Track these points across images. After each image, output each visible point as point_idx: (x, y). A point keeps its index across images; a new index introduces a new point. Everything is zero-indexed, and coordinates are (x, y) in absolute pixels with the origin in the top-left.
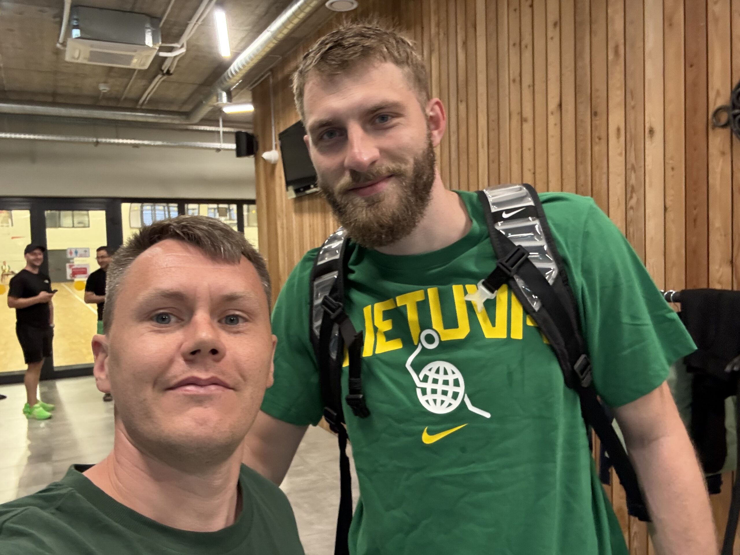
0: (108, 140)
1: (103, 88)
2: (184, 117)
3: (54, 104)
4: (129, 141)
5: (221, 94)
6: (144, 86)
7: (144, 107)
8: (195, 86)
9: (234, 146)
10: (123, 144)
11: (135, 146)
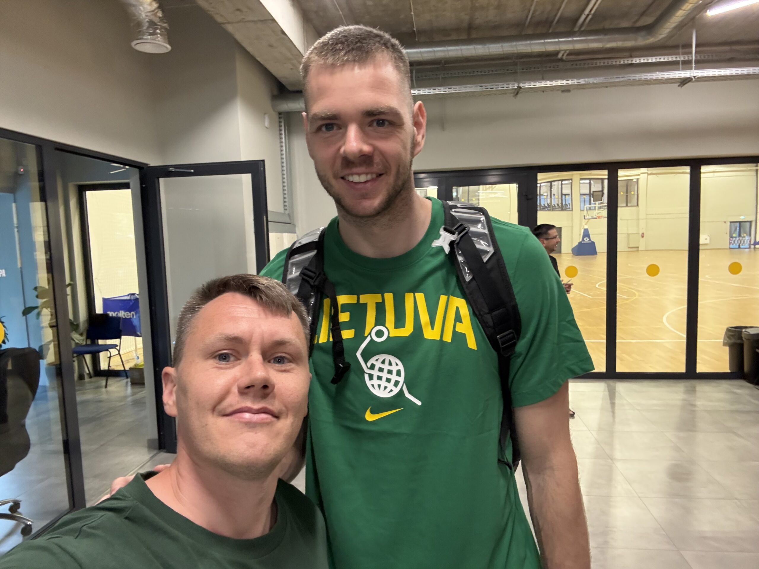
0: (533, 85)
2: (643, 33)
3: (469, 41)
4: (559, 83)
7: (583, 29)
10: (552, 88)
11: (566, 90)
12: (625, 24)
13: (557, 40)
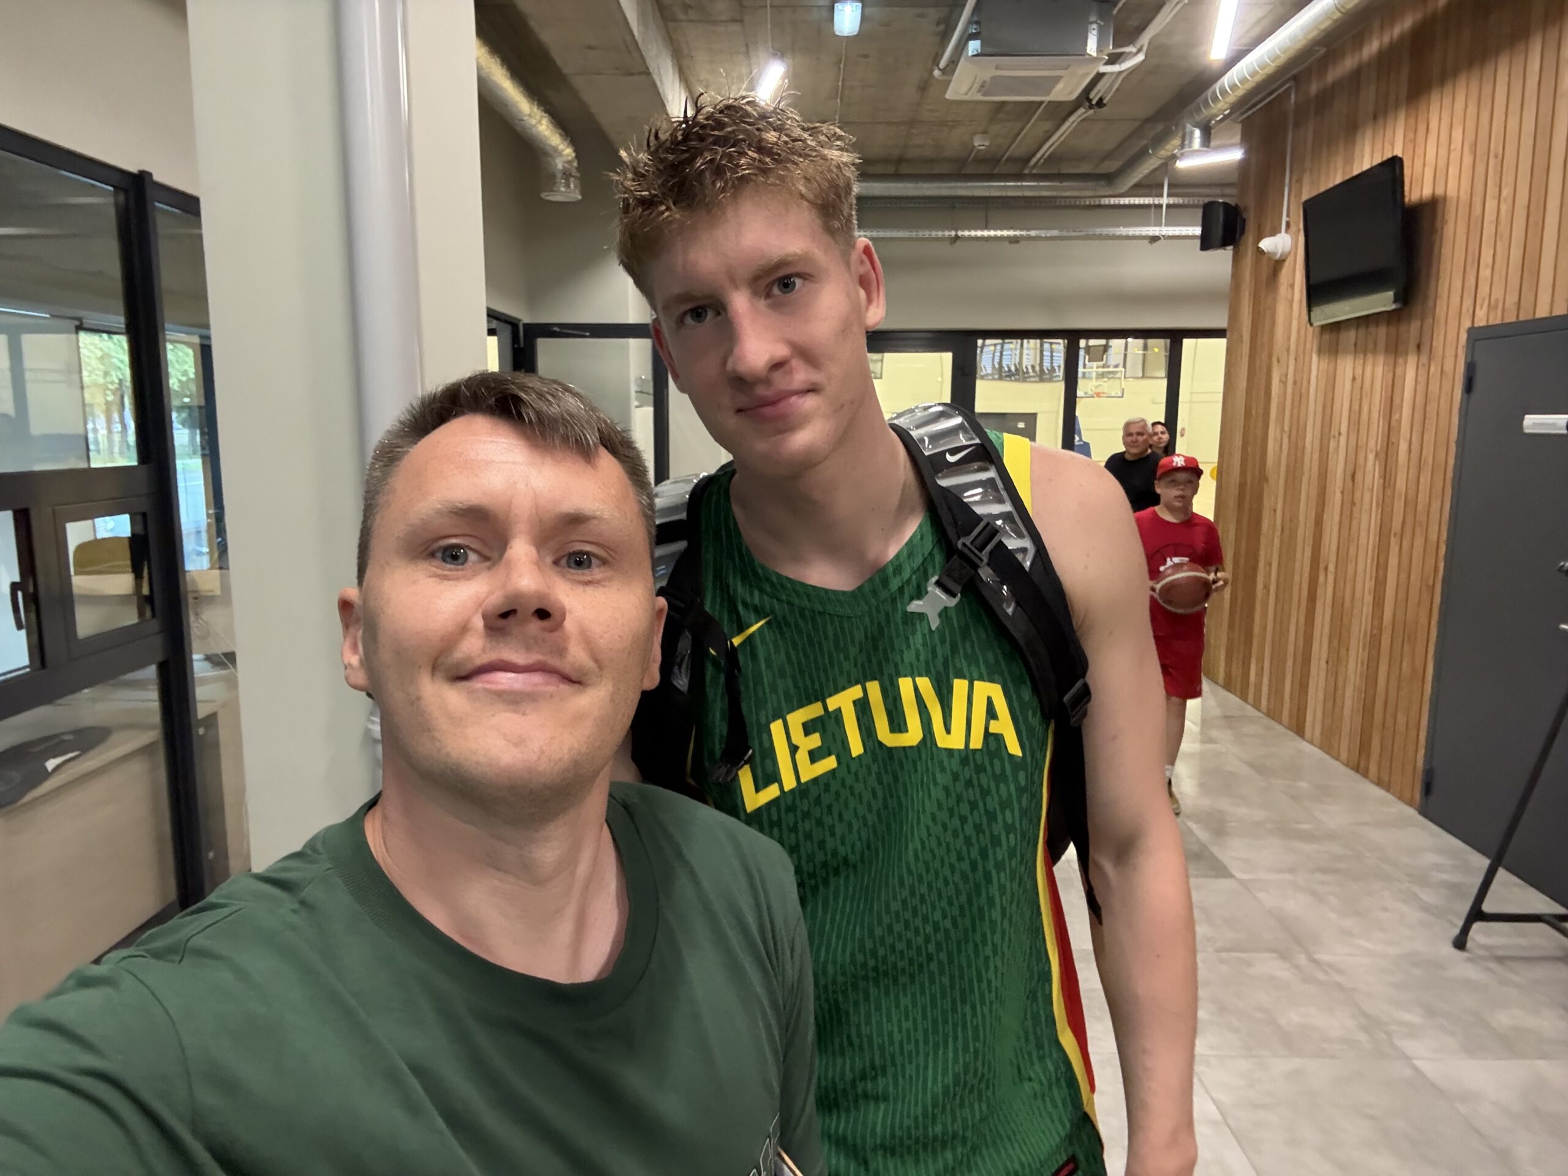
0: (973, 233)
1: (980, 143)
2: (1102, 183)
3: (897, 177)
4: (1005, 233)
5: (1192, 133)
6: (1046, 132)
7: (1035, 171)
8: (1137, 124)
9: (1197, 231)
10: (996, 238)
11: (1014, 240)
12: (1085, 168)
13: (1003, 184)
